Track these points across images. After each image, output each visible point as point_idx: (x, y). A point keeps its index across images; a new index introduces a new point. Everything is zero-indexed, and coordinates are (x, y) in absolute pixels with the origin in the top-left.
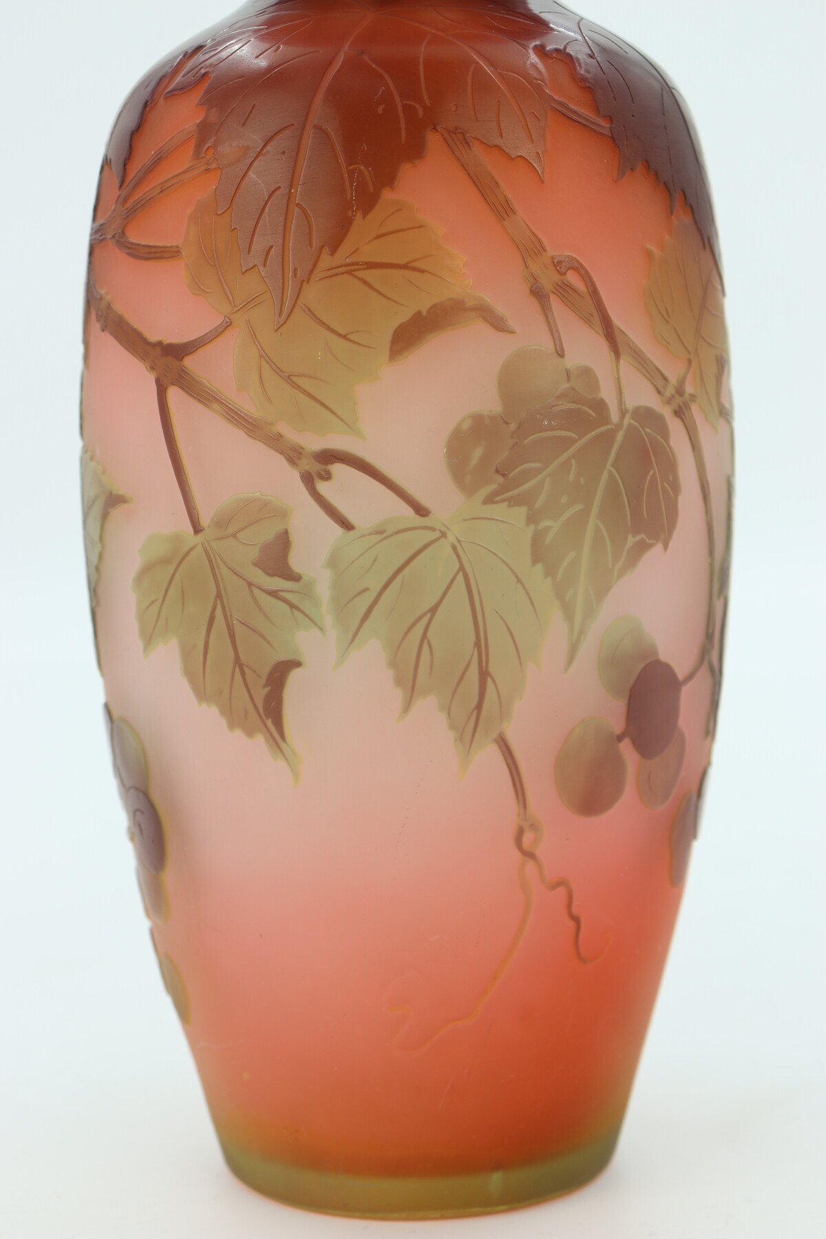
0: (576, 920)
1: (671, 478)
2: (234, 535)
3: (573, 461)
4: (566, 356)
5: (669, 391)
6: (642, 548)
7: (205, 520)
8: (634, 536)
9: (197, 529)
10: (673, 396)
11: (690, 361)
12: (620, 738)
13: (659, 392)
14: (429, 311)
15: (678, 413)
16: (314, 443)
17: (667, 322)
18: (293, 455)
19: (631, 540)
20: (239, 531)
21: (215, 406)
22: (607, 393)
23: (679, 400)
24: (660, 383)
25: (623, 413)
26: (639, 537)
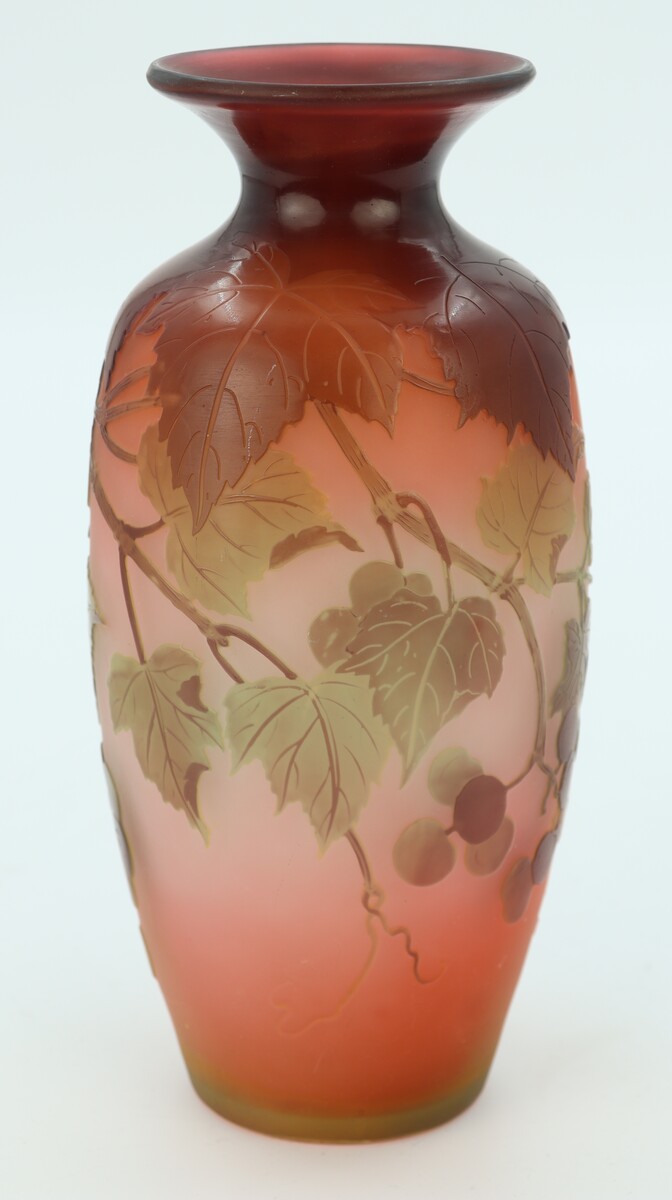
0: (415, 955)
1: (495, 645)
2: (165, 671)
3: (408, 643)
4: (405, 565)
5: (497, 581)
6: (468, 698)
7: (148, 656)
8: (460, 691)
9: (143, 660)
10: (500, 585)
11: (519, 555)
12: (449, 832)
13: (486, 584)
14: (299, 534)
15: (505, 596)
16: (217, 619)
17: (497, 530)
18: (203, 625)
19: (457, 694)
20: (170, 669)
21: (154, 578)
22: (438, 591)
23: (506, 586)
24: (487, 577)
25: (451, 606)
26: (464, 692)
